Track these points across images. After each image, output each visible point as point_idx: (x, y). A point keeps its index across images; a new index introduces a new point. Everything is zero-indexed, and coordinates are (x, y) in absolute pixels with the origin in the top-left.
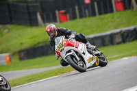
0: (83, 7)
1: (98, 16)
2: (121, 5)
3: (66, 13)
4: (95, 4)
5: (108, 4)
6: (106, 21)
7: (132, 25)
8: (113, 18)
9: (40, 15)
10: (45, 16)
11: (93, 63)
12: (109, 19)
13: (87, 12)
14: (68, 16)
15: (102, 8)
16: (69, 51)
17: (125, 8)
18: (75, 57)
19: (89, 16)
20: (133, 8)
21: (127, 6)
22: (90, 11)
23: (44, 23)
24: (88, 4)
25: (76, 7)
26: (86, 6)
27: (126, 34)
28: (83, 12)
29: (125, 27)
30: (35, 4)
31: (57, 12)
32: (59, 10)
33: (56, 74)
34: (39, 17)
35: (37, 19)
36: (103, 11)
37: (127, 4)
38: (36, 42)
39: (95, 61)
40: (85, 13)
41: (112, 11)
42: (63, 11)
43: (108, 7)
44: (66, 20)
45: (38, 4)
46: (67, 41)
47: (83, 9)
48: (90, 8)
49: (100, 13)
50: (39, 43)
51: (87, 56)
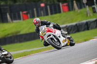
0: (39, 9)
1: (50, 16)
2: (66, 8)
3: (27, 13)
4: (48, 7)
5: (57, 7)
6: (55, 19)
7: (74, 22)
8: (60, 17)
9: (9, 15)
10: (12, 15)
11: (66, 43)
12: (58, 18)
13: (42, 12)
14: (29, 15)
15: (53, 10)
16: (50, 35)
17: (69, 10)
18: (53, 39)
19: (44, 16)
20: (75, 9)
21: (71, 9)
22: (45, 12)
23: (12, 20)
24: (43, 7)
25: (35, 9)
26: (42, 8)
27: (70, 28)
28: (40, 13)
29: (69, 23)
30: (5, 7)
31: (21, 13)
32: (22, 11)
33: (20, 56)
34: (8, 16)
35: (7, 18)
36: (53, 12)
37: (71, 7)
38: (6, 34)
39: (67, 42)
40: (41, 13)
41: (60, 12)
42: (25, 12)
43: (57, 9)
44: (28, 18)
45: (8, 7)
46: (48, 29)
47: (39, 11)
48: (44, 10)
49: (52, 14)
50: (8, 34)
51: (62, 39)
